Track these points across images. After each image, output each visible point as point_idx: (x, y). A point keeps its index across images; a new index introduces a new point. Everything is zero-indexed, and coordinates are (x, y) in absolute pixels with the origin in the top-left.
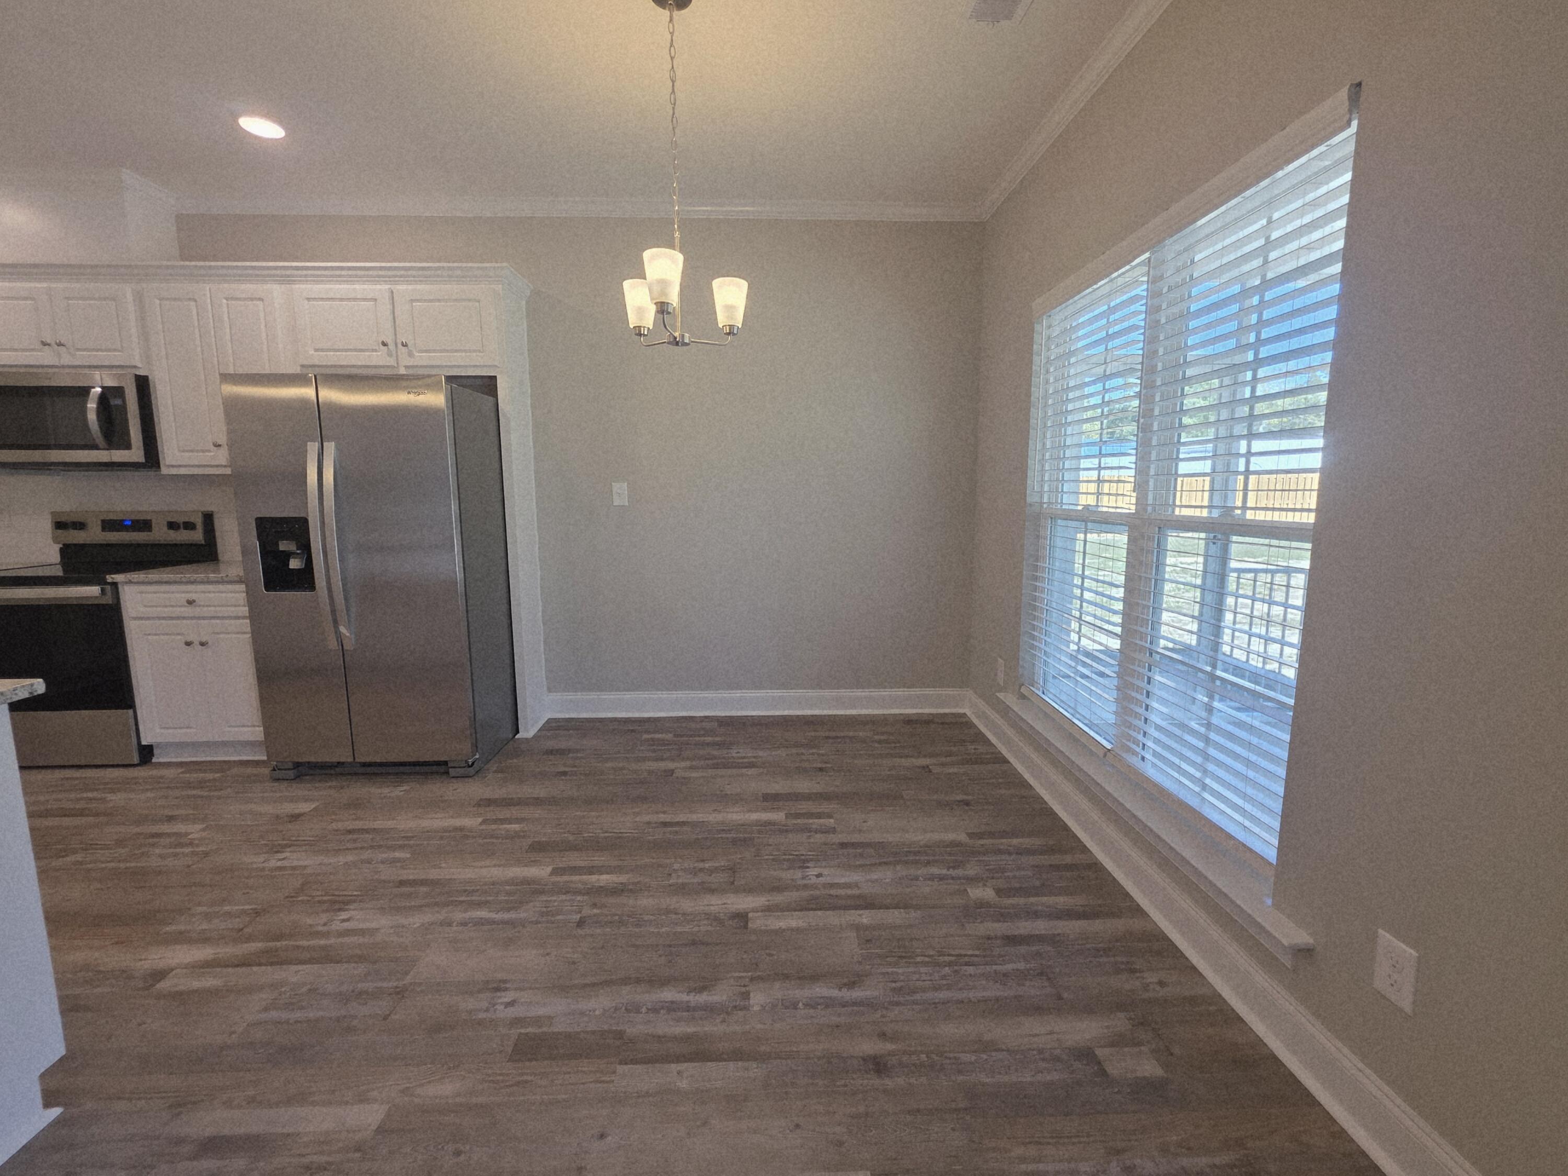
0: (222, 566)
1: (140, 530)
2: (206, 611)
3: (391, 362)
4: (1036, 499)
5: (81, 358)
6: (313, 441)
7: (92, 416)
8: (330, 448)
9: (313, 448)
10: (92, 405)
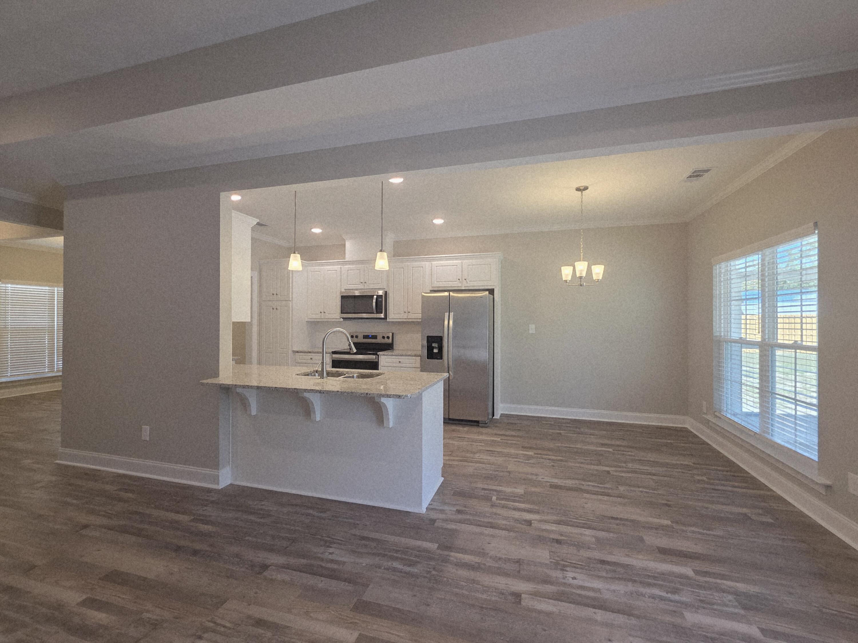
0: (394, 351)
1: (373, 339)
2: (404, 365)
3: (460, 285)
4: (718, 334)
5: (372, 286)
6: (446, 312)
7: (374, 304)
8: (452, 314)
9: (447, 315)
10: (374, 301)
